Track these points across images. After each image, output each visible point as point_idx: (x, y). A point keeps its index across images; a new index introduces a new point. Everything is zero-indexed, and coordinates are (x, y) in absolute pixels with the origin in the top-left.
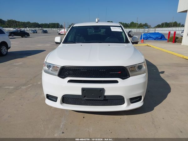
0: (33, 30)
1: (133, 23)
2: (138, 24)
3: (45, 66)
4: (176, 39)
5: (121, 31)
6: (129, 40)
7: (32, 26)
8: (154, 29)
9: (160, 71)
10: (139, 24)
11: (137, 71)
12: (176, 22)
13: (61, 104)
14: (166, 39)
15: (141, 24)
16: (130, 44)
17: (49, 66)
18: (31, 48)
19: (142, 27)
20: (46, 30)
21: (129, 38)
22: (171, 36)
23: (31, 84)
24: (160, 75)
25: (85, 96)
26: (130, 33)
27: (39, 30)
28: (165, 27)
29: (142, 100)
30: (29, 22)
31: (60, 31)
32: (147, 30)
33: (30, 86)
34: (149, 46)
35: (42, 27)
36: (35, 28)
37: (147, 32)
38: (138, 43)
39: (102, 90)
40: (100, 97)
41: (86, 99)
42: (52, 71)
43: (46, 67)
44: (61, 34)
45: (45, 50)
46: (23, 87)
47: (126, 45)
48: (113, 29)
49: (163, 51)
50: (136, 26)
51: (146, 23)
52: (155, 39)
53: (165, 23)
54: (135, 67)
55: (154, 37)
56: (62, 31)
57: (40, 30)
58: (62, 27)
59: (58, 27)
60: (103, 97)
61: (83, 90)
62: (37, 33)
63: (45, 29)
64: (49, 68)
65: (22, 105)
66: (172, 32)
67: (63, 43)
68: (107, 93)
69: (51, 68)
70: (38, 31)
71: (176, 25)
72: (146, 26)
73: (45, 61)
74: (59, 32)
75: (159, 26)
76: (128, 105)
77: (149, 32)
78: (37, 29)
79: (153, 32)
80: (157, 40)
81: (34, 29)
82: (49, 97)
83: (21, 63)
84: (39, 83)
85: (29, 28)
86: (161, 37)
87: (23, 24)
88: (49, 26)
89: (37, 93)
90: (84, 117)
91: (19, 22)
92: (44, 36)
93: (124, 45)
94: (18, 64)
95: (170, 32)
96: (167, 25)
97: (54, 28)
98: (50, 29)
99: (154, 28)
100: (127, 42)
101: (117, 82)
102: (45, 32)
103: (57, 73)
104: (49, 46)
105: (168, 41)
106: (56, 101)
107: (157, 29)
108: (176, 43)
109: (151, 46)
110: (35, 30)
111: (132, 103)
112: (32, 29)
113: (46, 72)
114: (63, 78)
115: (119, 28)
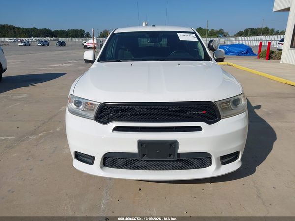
0: (43, 42)
1: (201, 29)
2: (208, 30)
3: (70, 102)
4: (271, 55)
5: (196, 40)
6: (210, 56)
7: (39, 34)
8: (233, 39)
9: (253, 105)
10: (210, 30)
11: (232, 109)
12: (266, 28)
13: (101, 168)
14: (254, 55)
15: (213, 30)
16: (213, 62)
17: (78, 103)
18: (41, 70)
19: (215, 35)
20: (63, 42)
21: (211, 53)
22: (262, 49)
23: (44, 131)
24: (255, 112)
25: (144, 155)
26: (213, 44)
27: (51, 41)
28: (250, 35)
29: (240, 158)
30: (35, 28)
31: (86, 43)
32: (223, 40)
33: (43, 135)
34: (229, 65)
35: (57, 37)
36: (45, 37)
37: (223, 43)
38: (224, 60)
39: (174, 144)
40: (170, 155)
41: (145, 159)
42: (83, 110)
43: (73, 104)
44: (88, 46)
45: (65, 74)
46: (30, 137)
47: (204, 63)
48: (182, 37)
49: (253, 73)
50: (206, 34)
51: (220, 30)
52: (237, 54)
53: (251, 29)
54: (229, 102)
55: (236, 51)
56: (90, 42)
57: (54, 40)
58: (88, 36)
59: (82, 36)
60: (176, 156)
61: (141, 144)
62: (48, 45)
63: (61, 40)
64: (79, 106)
65: (31, 170)
66: (265, 44)
67: (98, 61)
68: (182, 149)
69: (81, 106)
70: (50, 43)
71: (266, 32)
72: (221, 33)
73: (71, 93)
74: (84, 44)
75: (241, 34)
76: (218, 167)
77: (226, 43)
78: (48, 39)
79: (233, 43)
80: (241, 55)
81: (43, 39)
82: (78, 156)
83: (25, 95)
84: (58, 129)
85: (34, 37)
86: (247, 52)
87: (24, 30)
88: (68, 35)
89: (55, 148)
90: (140, 189)
91: (19, 28)
92: (61, 51)
93: (202, 64)
94: (20, 97)
95: (261, 43)
96: (254, 32)
97: (77, 37)
98: (69, 39)
99: (233, 37)
100: (207, 58)
101: (199, 129)
102: (62, 44)
103: (93, 115)
104: (70, 67)
105: (259, 58)
106: (92, 164)
107: (239, 39)
108: (272, 61)
109: (234, 65)
110: (46, 41)
111: (224, 163)
112: (40, 39)
113: (73, 112)
114: (105, 123)
115: (192, 35)
